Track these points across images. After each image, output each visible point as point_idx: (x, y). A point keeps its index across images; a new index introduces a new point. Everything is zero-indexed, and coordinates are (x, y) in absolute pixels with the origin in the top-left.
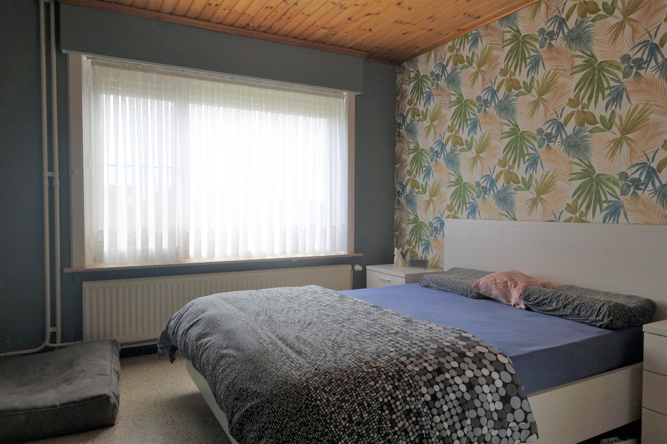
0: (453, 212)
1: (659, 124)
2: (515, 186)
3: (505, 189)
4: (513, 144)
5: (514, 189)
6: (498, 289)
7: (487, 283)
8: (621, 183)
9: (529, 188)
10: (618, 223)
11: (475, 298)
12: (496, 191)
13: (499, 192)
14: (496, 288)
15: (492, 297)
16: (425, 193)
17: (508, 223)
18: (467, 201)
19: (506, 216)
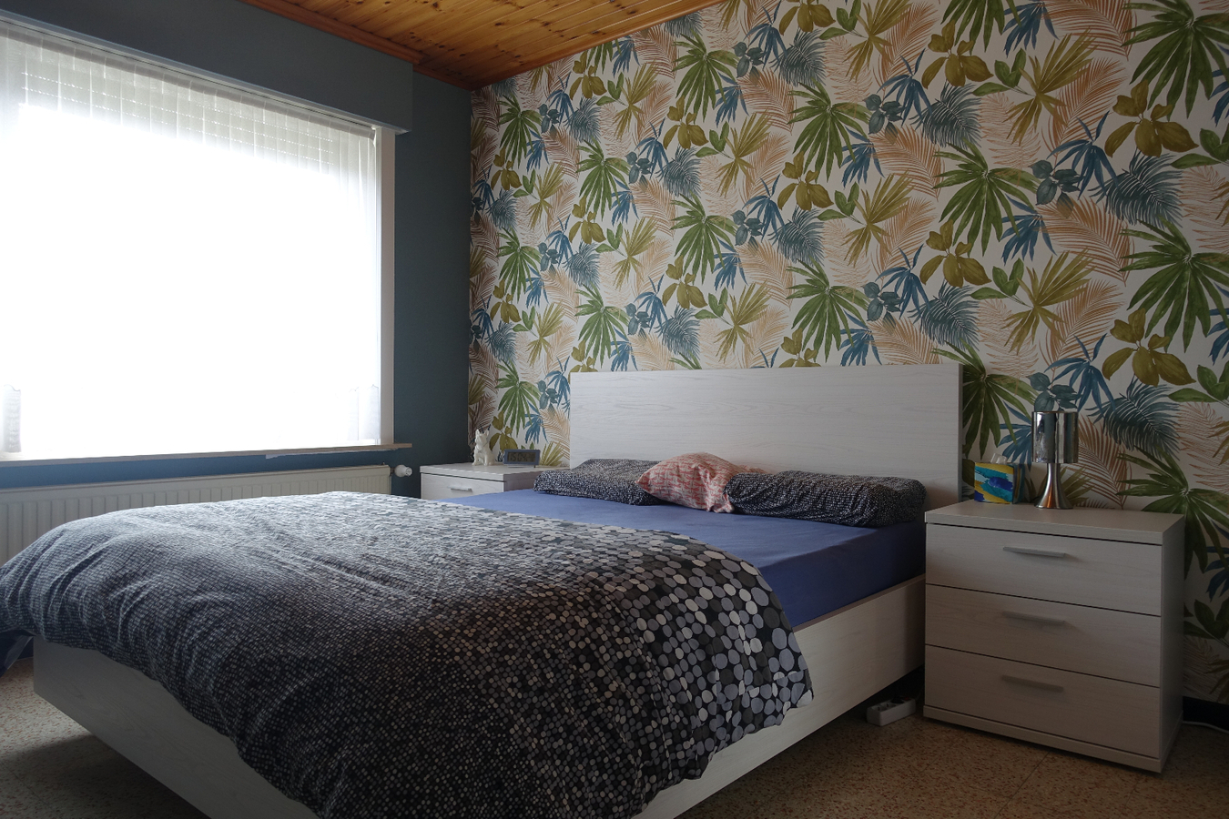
0: (587, 360)
1: (922, 207)
2: (698, 310)
3: (679, 316)
4: (694, 238)
5: (696, 316)
6: (684, 483)
7: (663, 474)
8: (868, 301)
9: (720, 314)
10: (864, 364)
11: (641, 504)
12: (663, 320)
13: (669, 322)
15: (672, 499)
16: (531, 328)
17: (685, 374)
18: (612, 340)
19: (684, 364)
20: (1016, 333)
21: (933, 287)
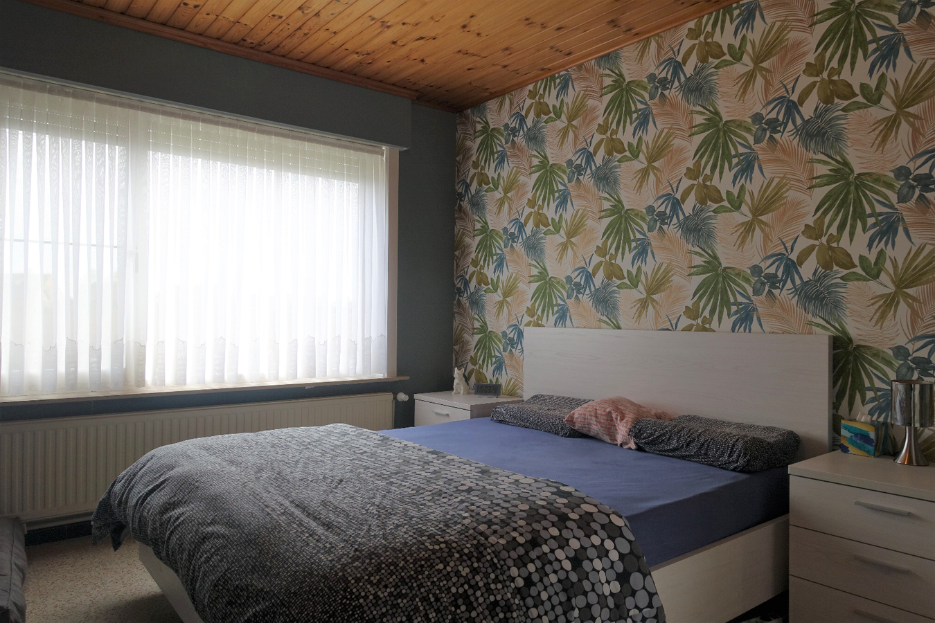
0: (536, 317)
1: (798, 204)
2: (619, 282)
3: (605, 286)
4: (615, 226)
5: (617, 286)
6: (600, 422)
7: (584, 415)
8: (754, 280)
9: (636, 286)
10: (750, 332)
11: (568, 437)
12: (593, 289)
13: (597, 290)
14: (596, 421)
15: (591, 434)
16: (496, 291)
17: (608, 332)
18: (555, 303)
19: (607, 323)
20: (880, 311)
21: (808, 270)
